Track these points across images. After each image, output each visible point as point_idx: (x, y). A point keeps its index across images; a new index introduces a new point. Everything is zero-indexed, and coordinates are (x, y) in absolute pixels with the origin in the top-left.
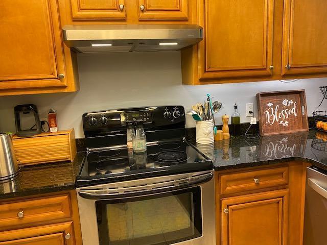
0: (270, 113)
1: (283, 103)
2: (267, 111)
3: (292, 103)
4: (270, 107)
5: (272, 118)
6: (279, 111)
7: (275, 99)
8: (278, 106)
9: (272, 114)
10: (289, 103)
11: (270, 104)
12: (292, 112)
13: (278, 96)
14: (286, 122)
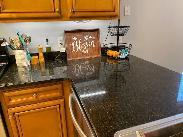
0: (75, 44)
1: (85, 38)
2: (73, 44)
3: (91, 37)
4: (75, 40)
5: (76, 48)
6: (82, 43)
7: (79, 35)
8: (81, 39)
9: (77, 45)
10: (89, 38)
11: (75, 39)
12: (91, 44)
13: (81, 33)
14: (87, 51)
